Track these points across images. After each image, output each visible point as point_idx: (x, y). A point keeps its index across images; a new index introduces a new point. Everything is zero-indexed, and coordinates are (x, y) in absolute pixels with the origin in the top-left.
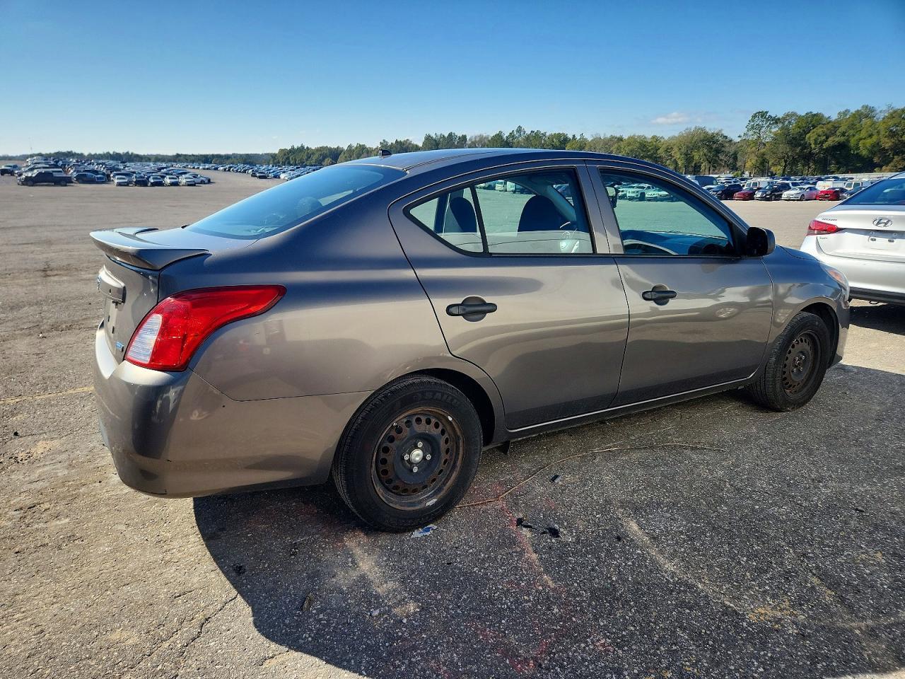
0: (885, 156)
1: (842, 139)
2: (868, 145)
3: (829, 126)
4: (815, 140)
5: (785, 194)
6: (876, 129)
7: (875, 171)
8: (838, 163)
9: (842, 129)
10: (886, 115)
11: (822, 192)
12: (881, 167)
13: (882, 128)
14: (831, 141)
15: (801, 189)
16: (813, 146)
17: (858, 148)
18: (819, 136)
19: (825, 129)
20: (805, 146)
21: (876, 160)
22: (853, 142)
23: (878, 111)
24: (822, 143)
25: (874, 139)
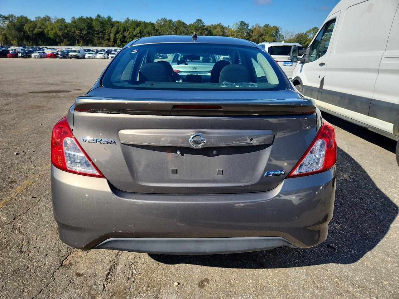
0: (60, 39)
1: (40, 30)
2: (52, 33)
3: (33, 23)
4: (29, 30)
5: (33, 55)
6: (53, 26)
7: (58, 45)
8: (42, 41)
9: (39, 25)
10: (55, 21)
11: (49, 54)
12: (60, 43)
13: (55, 26)
14: (36, 31)
15: (39, 53)
16: (29, 32)
17: (49, 35)
18: (30, 28)
19: (31, 25)
20: (25, 32)
21: (57, 40)
22: (46, 31)
23: (52, 19)
24: (32, 31)
25: (54, 31)
